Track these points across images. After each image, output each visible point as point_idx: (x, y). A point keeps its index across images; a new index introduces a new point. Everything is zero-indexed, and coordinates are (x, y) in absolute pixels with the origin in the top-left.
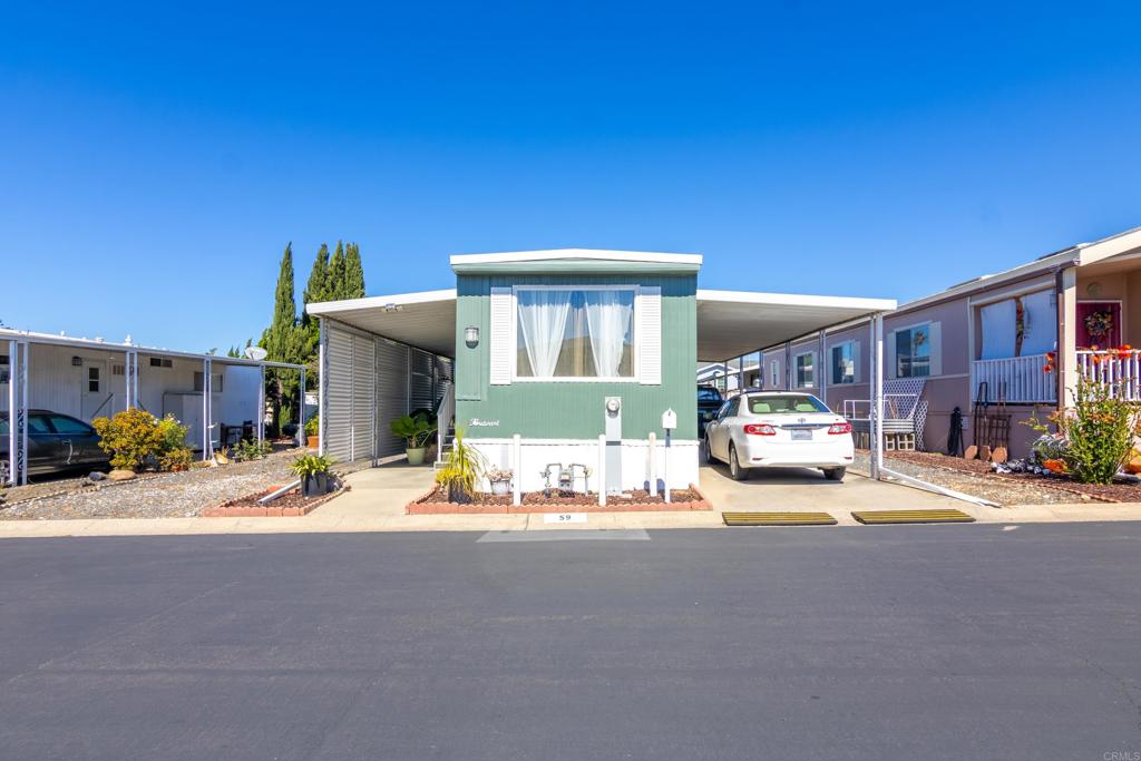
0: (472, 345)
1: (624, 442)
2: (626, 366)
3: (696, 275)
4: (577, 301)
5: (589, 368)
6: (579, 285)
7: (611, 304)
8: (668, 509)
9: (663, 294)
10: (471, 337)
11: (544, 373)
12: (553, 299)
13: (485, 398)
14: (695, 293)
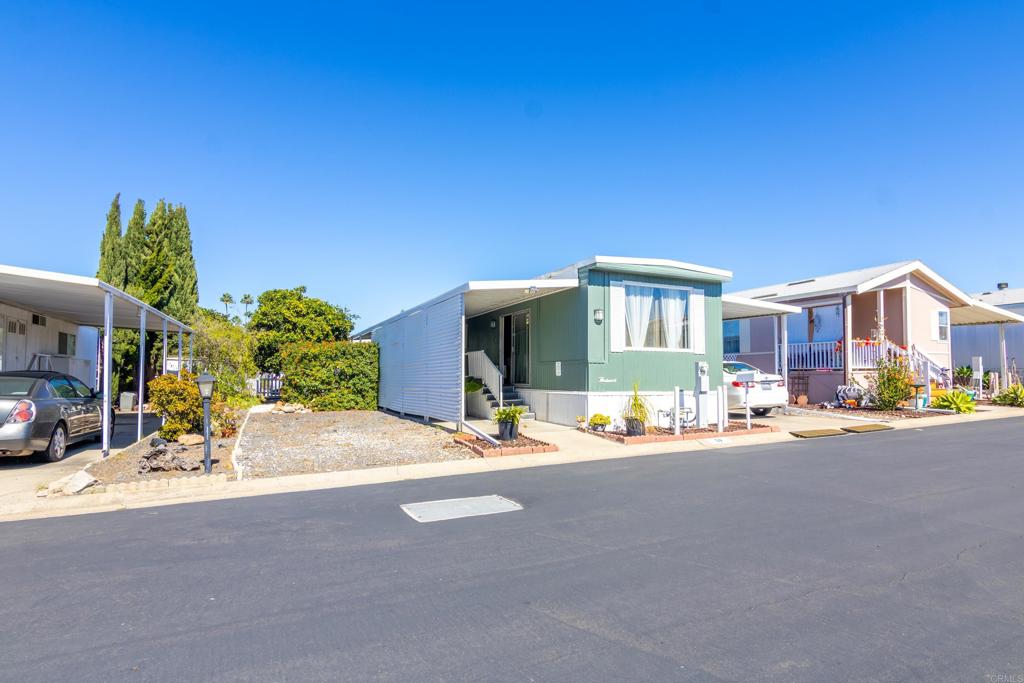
0: (598, 322)
1: (709, 392)
2: (685, 342)
3: (720, 284)
4: (657, 295)
5: (662, 342)
6: (657, 284)
7: (675, 298)
8: (749, 433)
9: (706, 294)
10: (600, 316)
11: (639, 345)
12: (642, 292)
13: (606, 361)
14: (720, 295)
